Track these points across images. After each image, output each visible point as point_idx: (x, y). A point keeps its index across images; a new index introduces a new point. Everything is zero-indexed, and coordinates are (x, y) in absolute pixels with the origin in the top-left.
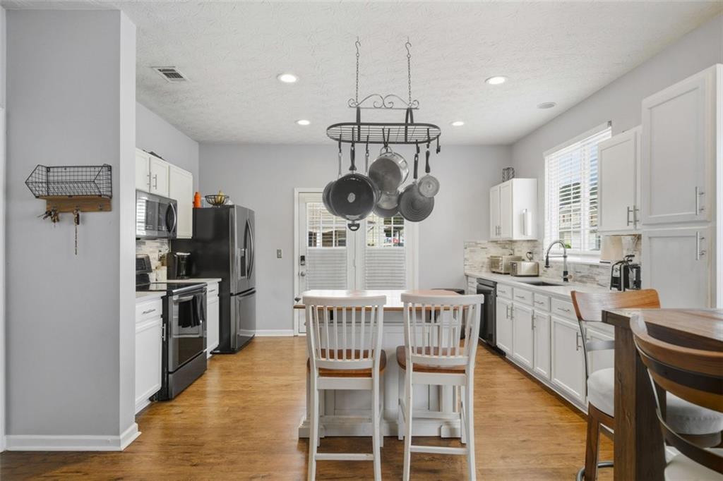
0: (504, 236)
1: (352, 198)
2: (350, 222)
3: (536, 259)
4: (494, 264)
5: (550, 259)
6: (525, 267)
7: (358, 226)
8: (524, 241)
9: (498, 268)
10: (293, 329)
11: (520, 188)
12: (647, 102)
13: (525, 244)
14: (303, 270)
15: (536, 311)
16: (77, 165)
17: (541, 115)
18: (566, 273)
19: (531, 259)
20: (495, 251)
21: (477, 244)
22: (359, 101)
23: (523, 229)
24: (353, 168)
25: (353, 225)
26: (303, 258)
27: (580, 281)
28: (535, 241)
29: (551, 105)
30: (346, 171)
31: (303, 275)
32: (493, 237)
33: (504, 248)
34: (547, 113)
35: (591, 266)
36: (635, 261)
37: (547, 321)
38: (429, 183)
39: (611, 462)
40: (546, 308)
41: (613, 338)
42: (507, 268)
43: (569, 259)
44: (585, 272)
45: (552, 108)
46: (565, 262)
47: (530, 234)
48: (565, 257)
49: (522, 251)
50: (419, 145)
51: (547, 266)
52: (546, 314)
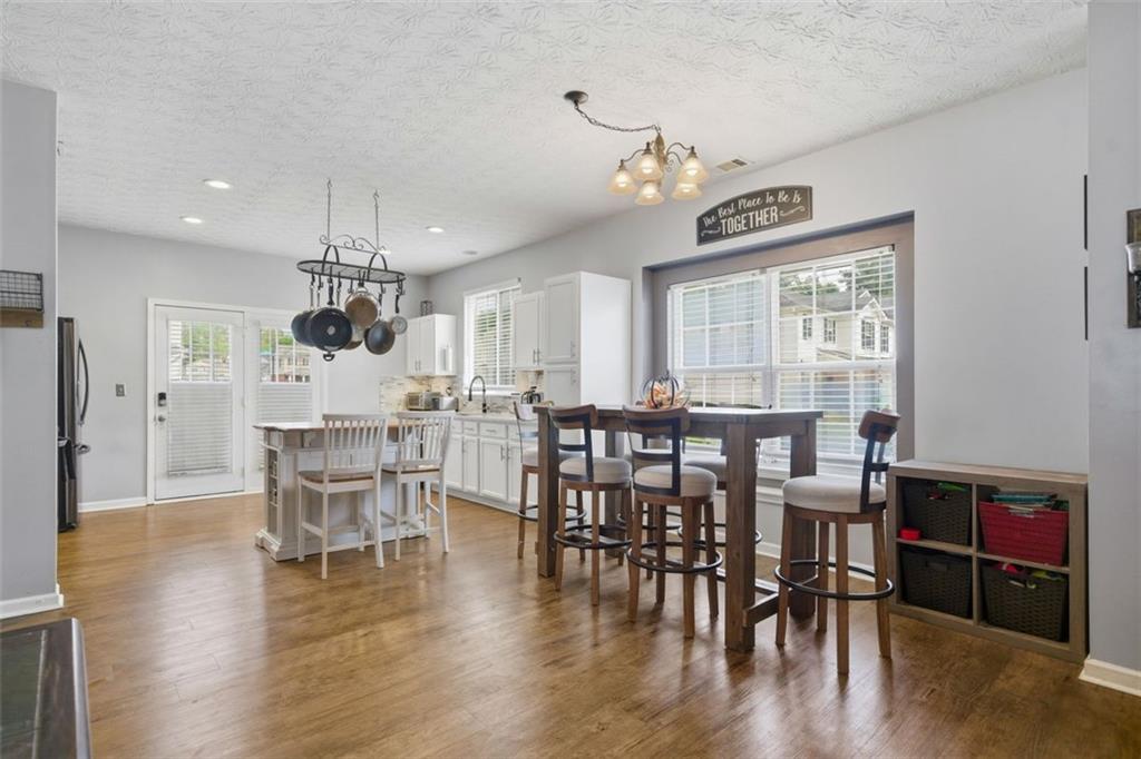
0: (425, 371)
1: (331, 330)
2: (326, 353)
3: (456, 394)
4: (412, 401)
5: (473, 393)
6: (446, 401)
7: (333, 356)
8: (443, 377)
9: (417, 404)
10: (146, 495)
11: (441, 323)
12: (549, 281)
13: (443, 380)
14: (162, 412)
15: (466, 437)
16: (21, 270)
17: (463, 258)
18: (484, 405)
19: (449, 395)
20: (412, 388)
21: (394, 379)
22: (331, 238)
23: (444, 365)
24: (331, 303)
25: (328, 356)
26: (162, 396)
27: (497, 412)
28: (455, 377)
29: (472, 253)
30: (324, 304)
31: (161, 419)
32: (412, 372)
33: (421, 384)
34: (470, 258)
35: (505, 397)
36: (537, 391)
37: (476, 444)
38: (399, 323)
39: (536, 503)
40: (475, 432)
41: (536, 430)
42: (427, 404)
43: (487, 393)
44: (500, 403)
45: (473, 256)
46: (484, 396)
47: (451, 371)
48: (484, 390)
49: (439, 387)
50: (384, 285)
51: (470, 399)
52: (475, 438)
